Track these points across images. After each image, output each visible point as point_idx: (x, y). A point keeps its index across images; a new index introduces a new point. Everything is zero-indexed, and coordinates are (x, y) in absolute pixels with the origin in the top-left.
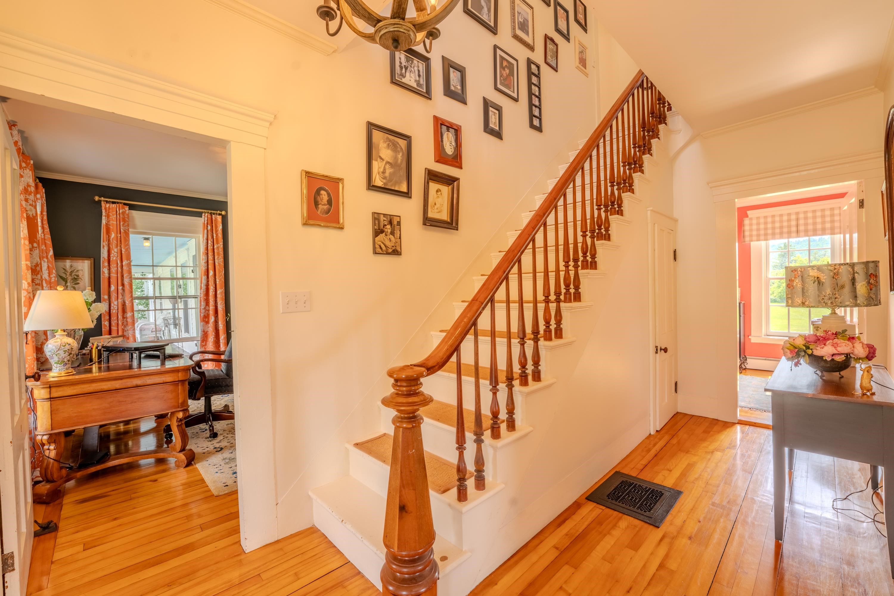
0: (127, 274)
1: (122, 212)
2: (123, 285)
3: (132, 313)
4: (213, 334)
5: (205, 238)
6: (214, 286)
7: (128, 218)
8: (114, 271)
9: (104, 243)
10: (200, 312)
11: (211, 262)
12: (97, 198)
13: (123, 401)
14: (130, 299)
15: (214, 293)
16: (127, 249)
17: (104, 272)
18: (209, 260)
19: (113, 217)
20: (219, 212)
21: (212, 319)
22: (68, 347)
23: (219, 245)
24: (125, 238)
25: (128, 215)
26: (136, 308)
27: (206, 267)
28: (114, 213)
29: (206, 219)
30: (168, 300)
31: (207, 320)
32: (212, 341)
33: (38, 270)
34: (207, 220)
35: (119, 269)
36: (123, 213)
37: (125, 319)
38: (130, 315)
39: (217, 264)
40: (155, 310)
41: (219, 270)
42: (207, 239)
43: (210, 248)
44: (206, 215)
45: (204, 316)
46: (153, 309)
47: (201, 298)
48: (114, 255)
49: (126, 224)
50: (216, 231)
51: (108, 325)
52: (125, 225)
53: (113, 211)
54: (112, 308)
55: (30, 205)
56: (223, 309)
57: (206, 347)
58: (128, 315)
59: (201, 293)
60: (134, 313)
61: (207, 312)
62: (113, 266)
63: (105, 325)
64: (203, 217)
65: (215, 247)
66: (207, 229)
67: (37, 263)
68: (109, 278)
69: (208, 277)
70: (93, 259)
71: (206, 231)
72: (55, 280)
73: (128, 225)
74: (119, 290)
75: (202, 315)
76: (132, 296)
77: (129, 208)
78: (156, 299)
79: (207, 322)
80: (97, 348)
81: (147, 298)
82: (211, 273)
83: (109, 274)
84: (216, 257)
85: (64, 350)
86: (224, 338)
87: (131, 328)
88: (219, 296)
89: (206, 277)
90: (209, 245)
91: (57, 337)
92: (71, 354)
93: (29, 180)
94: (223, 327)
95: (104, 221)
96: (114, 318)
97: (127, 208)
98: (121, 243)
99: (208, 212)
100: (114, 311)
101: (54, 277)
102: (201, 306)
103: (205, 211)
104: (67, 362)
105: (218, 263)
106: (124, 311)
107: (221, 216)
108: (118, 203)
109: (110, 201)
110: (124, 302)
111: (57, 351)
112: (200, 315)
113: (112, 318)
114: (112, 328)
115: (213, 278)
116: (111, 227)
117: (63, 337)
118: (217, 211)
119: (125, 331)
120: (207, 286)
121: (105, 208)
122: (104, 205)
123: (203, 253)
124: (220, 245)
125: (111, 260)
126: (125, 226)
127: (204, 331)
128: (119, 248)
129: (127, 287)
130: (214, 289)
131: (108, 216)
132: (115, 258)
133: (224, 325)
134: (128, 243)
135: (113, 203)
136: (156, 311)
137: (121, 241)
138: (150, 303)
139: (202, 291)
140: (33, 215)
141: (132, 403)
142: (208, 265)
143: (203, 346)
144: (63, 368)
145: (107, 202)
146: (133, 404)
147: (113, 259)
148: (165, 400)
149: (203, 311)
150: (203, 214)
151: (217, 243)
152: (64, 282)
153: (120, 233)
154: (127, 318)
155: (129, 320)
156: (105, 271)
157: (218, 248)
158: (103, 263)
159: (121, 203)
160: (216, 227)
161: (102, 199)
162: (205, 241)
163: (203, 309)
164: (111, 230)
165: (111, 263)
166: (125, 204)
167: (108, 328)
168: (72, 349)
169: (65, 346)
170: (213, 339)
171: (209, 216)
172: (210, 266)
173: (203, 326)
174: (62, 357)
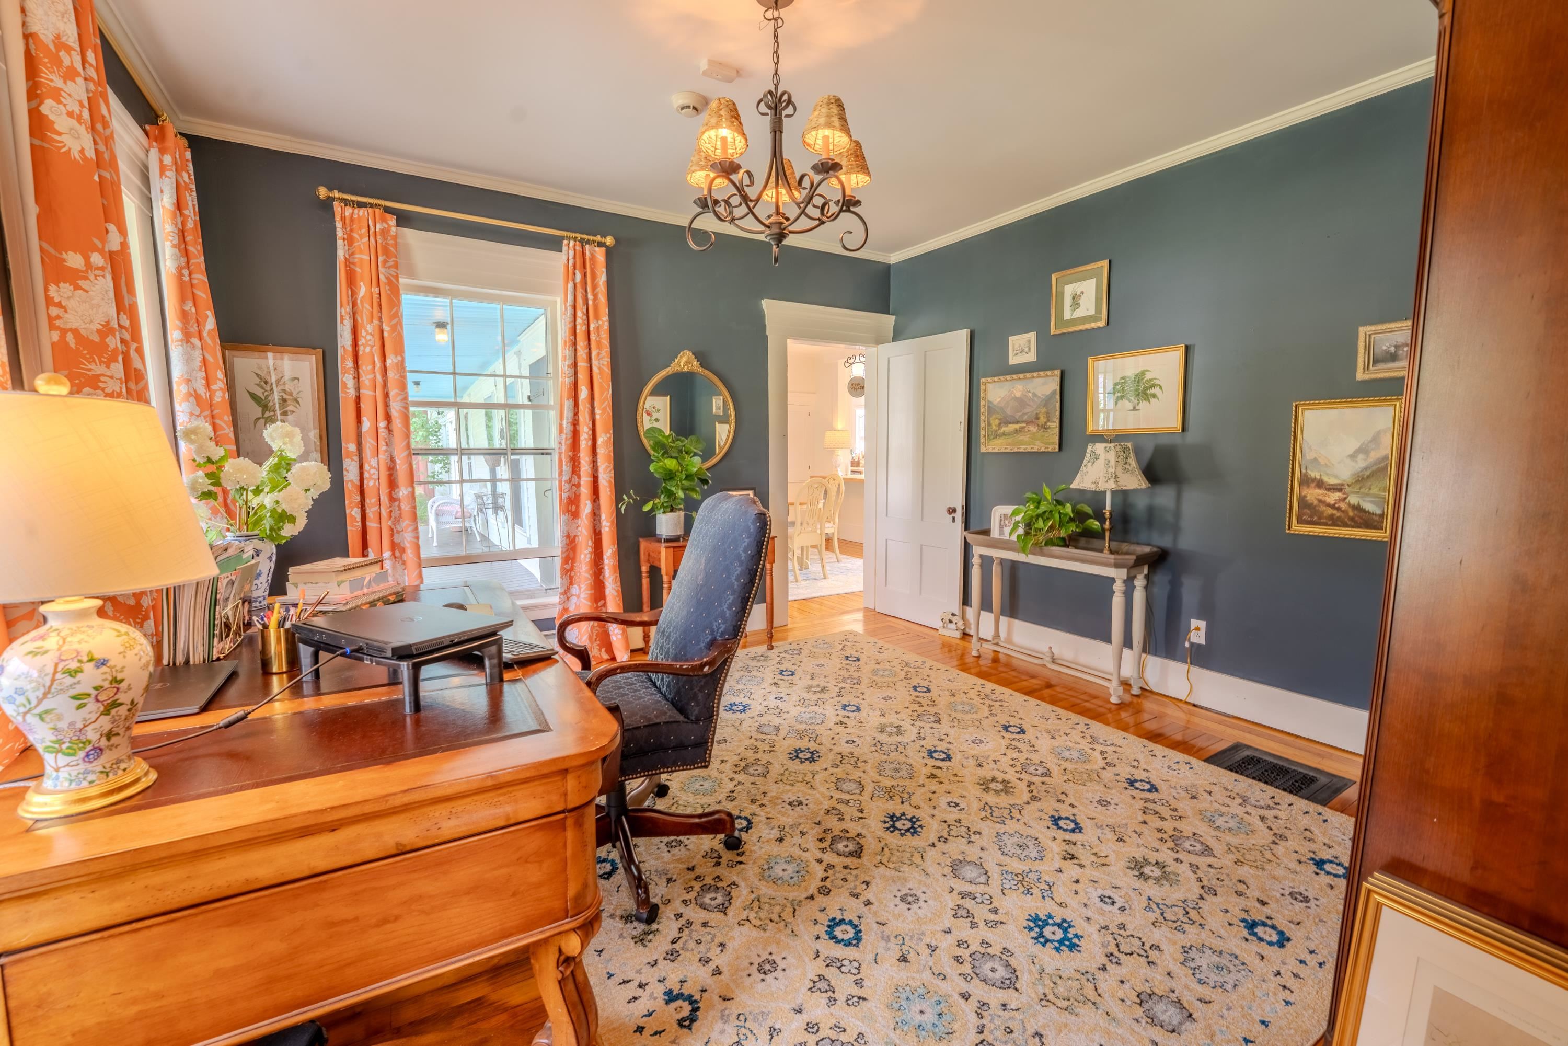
0: (396, 390)
1: (382, 231)
2: (388, 418)
3: (410, 489)
4: (590, 543)
5: (568, 304)
6: (590, 425)
7: (396, 245)
8: (367, 382)
9: (343, 311)
10: (561, 489)
11: (582, 365)
12: (323, 192)
13: (347, 921)
14: (406, 453)
15: (590, 443)
16: (396, 325)
17: (345, 384)
18: (579, 359)
19: (361, 242)
20: (598, 238)
21: (586, 508)
22: (91, 677)
23: (600, 322)
24: (389, 296)
25: (395, 238)
26: (420, 475)
27: (572, 379)
28: (364, 231)
29: (571, 253)
30: (482, 457)
31: (574, 508)
32: (588, 560)
33: (112, 346)
34: (574, 258)
35: (379, 378)
36: (385, 232)
37: (397, 503)
38: (406, 493)
39: (595, 369)
40: (462, 481)
41: (601, 384)
42: (574, 307)
43: (581, 329)
44: (572, 243)
45: (569, 498)
46: (458, 478)
47: (560, 453)
48: (367, 341)
49: (391, 263)
50: (594, 287)
51: (359, 518)
52: (388, 264)
53: (360, 229)
54: (366, 475)
55: (70, 114)
56: (610, 482)
57: (573, 574)
58: (401, 494)
59: (560, 443)
60: (413, 488)
61: (574, 488)
62: (364, 368)
63: (351, 516)
64: (565, 248)
65: (591, 329)
66: (574, 280)
67: (108, 323)
68: (358, 400)
69: (576, 404)
70: (320, 351)
71: (570, 285)
72: (223, 397)
73: (396, 266)
74: (379, 431)
75: (565, 496)
76: (408, 446)
77: (397, 220)
78: (462, 454)
79: (575, 515)
80: (281, 624)
81: (445, 452)
82: (584, 393)
83: (358, 389)
84: (594, 354)
85: (73, 692)
86: (613, 553)
87: (408, 526)
88: (601, 450)
89: (571, 402)
90: (579, 321)
91: (52, 623)
92: (116, 704)
93: (61, 26)
94: (610, 527)
95: (341, 254)
96: (370, 500)
97: (392, 221)
98: (381, 311)
99: (575, 238)
100: (371, 483)
101: (221, 389)
102: (560, 474)
103: (569, 234)
104: (104, 743)
105: (599, 368)
106: (392, 484)
107: (604, 249)
108: (371, 206)
109: (353, 201)
110: (392, 459)
111: (40, 702)
112: (561, 496)
113: (367, 501)
114: (368, 524)
115: (588, 405)
116: (358, 270)
117: (74, 626)
118: (595, 235)
119: (398, 532)
120: (575, 423)
121: (343, 219)
122: (339, 209)
123: (565, 342)
124: (603, 322)
125: (361, 353)
126: (389, 267)
127: (568, 536)
128: (376, 322)
129: (397, 423)
130: (591, 432)
131: (350, 240)
132: (368, 349)
133: (612, 522)
134: (397, 311)
135: (361, 205)
136: (464, 484)
137: (380, 305)
138: (452, 463)
139: (564, 436)
140: (82, 151)
141: (385, 921)
142: (576, 373)
143: (568, 571)
144: (86, 772)
145: (346, 202)
146: (388, 927)
147: (364, 351)
148: (514, 895)
149: (566, 487)
150: (565, 242)
151: (597, 318)
152: (260, 409)
153: (379, 286)
154: (399, 500)
155: (405, 507)
156: (347, 380)
157: (598, 329)
158: (343, 362)
159: (378, 206)
160: (594, 277)
161: (336, 194)
162: (570, 311)
163: (566, 482)
164: (358, 277)
165: (360, 362)
166: (387, 210)
167: (360, 524)
168: (116, 681)
169: (79, 671)
170: (589, 556)
171: (578, 248)
172: (580, 376)
173: (567, 524)
174: (72, 724)
